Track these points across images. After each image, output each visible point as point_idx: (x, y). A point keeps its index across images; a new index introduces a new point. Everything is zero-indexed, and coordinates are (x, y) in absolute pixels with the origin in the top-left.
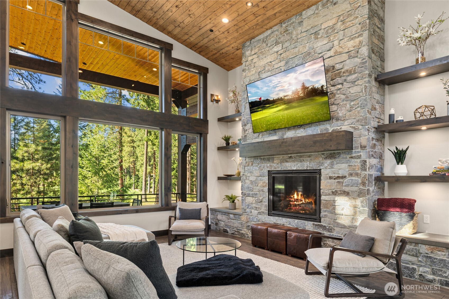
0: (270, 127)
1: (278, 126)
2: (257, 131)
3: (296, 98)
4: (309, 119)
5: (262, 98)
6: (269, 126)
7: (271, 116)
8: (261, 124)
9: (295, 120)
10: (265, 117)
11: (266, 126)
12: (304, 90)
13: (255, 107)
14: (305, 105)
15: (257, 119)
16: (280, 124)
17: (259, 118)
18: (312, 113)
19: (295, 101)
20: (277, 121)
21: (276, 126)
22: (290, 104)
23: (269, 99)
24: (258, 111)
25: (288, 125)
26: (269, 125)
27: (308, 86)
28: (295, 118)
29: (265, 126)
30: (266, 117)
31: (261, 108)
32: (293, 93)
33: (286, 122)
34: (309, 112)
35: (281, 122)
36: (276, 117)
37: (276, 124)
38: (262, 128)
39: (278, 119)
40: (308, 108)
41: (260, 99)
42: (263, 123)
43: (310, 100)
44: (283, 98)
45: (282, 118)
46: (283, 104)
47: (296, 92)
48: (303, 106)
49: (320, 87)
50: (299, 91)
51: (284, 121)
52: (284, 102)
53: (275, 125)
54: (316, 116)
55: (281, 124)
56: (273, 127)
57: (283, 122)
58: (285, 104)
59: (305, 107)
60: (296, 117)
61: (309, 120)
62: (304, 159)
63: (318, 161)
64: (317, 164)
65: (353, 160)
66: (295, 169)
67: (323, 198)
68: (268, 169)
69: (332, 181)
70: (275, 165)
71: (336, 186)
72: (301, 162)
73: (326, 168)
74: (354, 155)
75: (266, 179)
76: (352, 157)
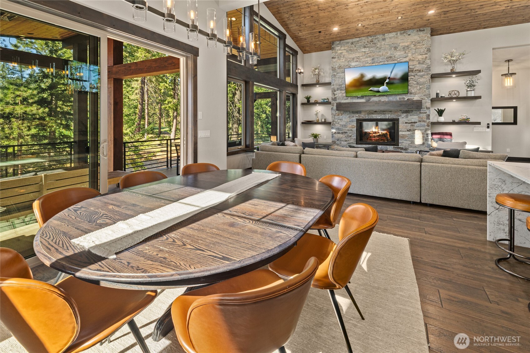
62: (386, 113)
63: (397, 114)
64: (397, 116)
65: (421, 114)
66: (379, 118)
67: (400, 133)
68: (357, 118)
69: (407, 124)
70: (363, 116)
71: (410, 127)
72: (384, 114)
73: (403, 118)
74: (422, 112)
75: (355, 124)
76: (421, 113)
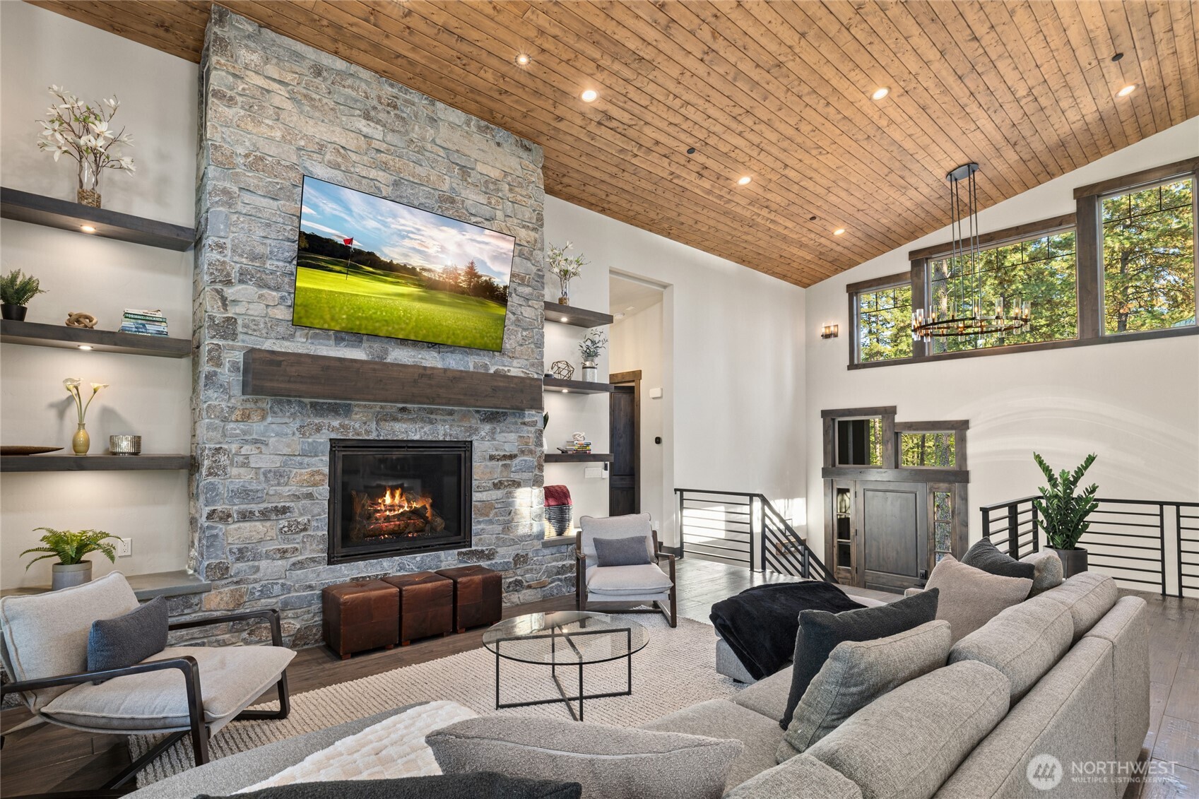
0: (360, 325)
1: (387, 330)
2: (312, 323)
3: (451, 285)
4: (467, 338)
5: (354, 242)
6: (358, 323)
7: (373, 299)
8: (333, 307)
9: (434, 330)
10: (352, 295)
11: (347, 319)
12: (471, 278)
13: (322, 254)
14: (466, 309)
15: (320, 291)
16: (393, 328)
17: (331, 291)
18: (475, 329)
19: (445, 289)
20: (387, 318)
21: (380, 327)
22: (433, 292)
23: (378, 254)
24: (331, 270)
25: (416, 336)
26: (358, 318)
27: (480, 273)
28: (436, 327)
29: (344, 316)
30: (357, 295)
31: (346, 266)
32: (445, 271)
33: (412, 328)
34: (470, 324)
35: (398, 324)
36: (385, 307)
37: (384, 323)
38: (333, 319)
39: (392, 314)
40: (470, 317)
41: (350, 241)
42: (342, 308)
43: (477, 301)
44: (418, 270)
45: (404, 316)
46: (415, 284)
47: (452, 273)
48: (460, 308)
49: (501, 285)
50: (460, 274)
51: (407, 324)
52: (418, 280)
53: (377, 324)
54: (482, 337)
55: (396, 327)
56: (371, 328)
57: (403, 326)
58: (420, 286)
59: (464, 312)
60: (440, 325)
61: (466, 341)
62: (439, 417)
63: (467, 424)
64: (466, 431)
65: (525, 428)
66: (417, 437)
67: (476, 496)
68: (334, 436)
69: (494, 463)
70: (357, 426)
71: (501, 472)
72: (431, 422)
73: (483, 439)
74: (527, 420)
75: (322, 464)
76: (524, 424)
